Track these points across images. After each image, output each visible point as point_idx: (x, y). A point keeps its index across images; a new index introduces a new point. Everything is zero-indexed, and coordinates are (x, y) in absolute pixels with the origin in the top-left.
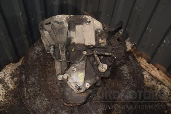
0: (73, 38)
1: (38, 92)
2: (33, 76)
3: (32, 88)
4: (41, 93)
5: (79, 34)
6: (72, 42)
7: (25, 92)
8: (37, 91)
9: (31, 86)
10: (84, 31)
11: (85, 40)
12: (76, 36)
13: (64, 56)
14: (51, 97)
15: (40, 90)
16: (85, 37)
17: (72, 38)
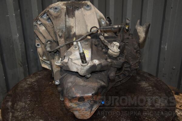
0: (73, 27)
1: (30, 115)
2: (23, 102)
3: (20, 112)
4: (33, 115)
5: (79, 21)
6: (72, 33)
7: (10, 117)
8: (28, 114)
9: (19, 110)
10: (84, 15)
11: (87, 25)
12: (77, 24)
13: (63, 41)
14: (49, 118)
15: (32, 113)
16: (87, 22)
17: (71, 27)
